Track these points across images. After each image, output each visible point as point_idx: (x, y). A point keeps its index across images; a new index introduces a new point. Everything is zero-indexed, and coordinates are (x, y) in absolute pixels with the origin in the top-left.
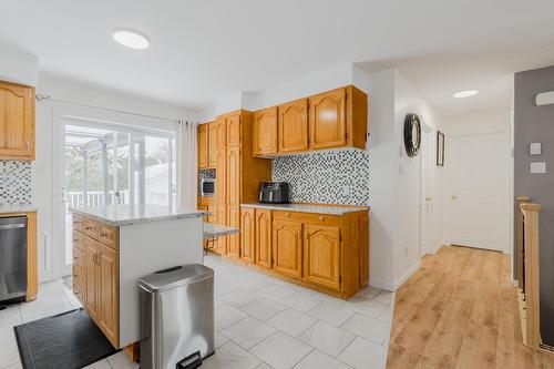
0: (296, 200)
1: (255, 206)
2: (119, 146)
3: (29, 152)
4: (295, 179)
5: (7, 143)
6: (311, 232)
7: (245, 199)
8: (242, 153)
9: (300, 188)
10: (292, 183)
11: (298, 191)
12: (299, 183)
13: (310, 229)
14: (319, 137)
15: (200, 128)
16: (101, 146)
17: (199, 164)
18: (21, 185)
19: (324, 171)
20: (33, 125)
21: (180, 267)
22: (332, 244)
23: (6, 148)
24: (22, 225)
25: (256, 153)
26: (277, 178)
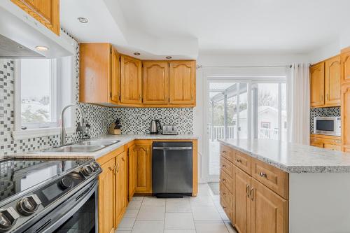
2: (241, 93)
3: (193, 102)
5: (183, 97)
15: (312, 69)
16: (223, 97)
17: (311, 102)
18: (188, 122)
20: (195, 84)
23: (183, 100)
24: (191, 148)
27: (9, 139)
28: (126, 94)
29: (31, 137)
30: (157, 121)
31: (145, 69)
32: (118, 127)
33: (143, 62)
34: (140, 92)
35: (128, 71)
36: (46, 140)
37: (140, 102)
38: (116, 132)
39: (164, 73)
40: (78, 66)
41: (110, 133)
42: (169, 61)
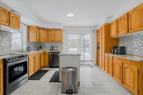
0: (128, 53)
1: (108, 54)
4: (128, 45)
5: (59, 40)
6: (125, 67)
7: (106, 52)
8: (105, 37)
9: (130, 49)
10: (127, 47)
11: (129, 50)
12: (129, 46)
13: (125, 65)
14: (132, 27)
17: (97, 41)
18: (62, 47)
19: (141, 41)
21: (72, 67)
22: (134, 74)
25: (111, 37)
26: (121, 45)
27: (10, 50)
28: (42, 39)
29: (14, 50)
30: (52, 47)
31: (48, 32)
32: (41, 48)
33: (47, 30)
34: (46, 38)
35: (42, 32)
36: (18, 51)
37: (46, 41)
38: (40, 49)
39: (53, 33)
40: (27, 32)
41: (38, 50)
42: (54, 29)
